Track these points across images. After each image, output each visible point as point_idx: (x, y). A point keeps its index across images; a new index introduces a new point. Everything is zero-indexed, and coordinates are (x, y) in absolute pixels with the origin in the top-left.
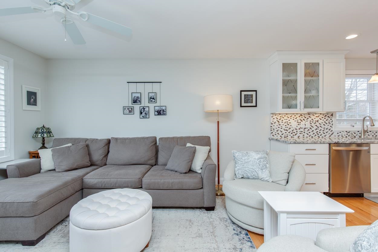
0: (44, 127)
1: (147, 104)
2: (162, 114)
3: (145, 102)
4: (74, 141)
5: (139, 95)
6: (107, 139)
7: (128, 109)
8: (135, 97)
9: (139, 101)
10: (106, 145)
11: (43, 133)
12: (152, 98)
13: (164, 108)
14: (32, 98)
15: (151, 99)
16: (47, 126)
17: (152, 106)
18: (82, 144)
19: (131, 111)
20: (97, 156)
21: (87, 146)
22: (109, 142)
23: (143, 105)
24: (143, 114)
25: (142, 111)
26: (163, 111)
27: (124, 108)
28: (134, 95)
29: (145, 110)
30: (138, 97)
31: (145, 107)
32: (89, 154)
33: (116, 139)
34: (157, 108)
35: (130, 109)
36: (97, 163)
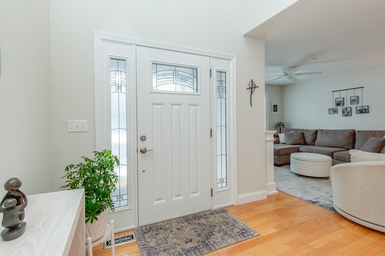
0: (280, 122)
1: (349, 105)
2: (364, 112)
3: (347, 104)
4: (296, 130)
5: (342, 100)
6: (316, 130)
7: (333, 110)
8: (338, 101)
9: (342, 104)
10: (315, 133)
11: (280, 125)
12: (354, 100)
13: (366, 107)
14: (275, 108)
15: (353, 102)
16: (282, 122)
17: (354, 107)
18: (300, 132)
19: (335, 111)
20: (309, 139)
21: (303, 133)
22: (316, 132)
23: (345, 106)
24: (346, 113)
25: (345, 111)
26: (365, 110)
27: (330, 110)
28: (337, 100)
29: (347, 110)
30: (341, 101)
31: (347, 108)
32: (304, 138)
33: (322, 130)
34: (358, 108)
35: (334, 110)
36: (309, 143)
